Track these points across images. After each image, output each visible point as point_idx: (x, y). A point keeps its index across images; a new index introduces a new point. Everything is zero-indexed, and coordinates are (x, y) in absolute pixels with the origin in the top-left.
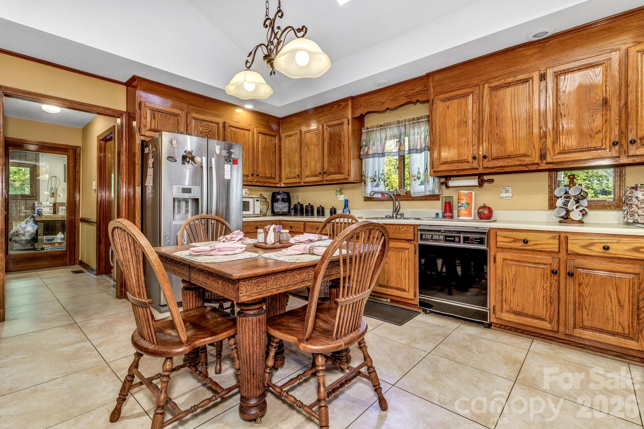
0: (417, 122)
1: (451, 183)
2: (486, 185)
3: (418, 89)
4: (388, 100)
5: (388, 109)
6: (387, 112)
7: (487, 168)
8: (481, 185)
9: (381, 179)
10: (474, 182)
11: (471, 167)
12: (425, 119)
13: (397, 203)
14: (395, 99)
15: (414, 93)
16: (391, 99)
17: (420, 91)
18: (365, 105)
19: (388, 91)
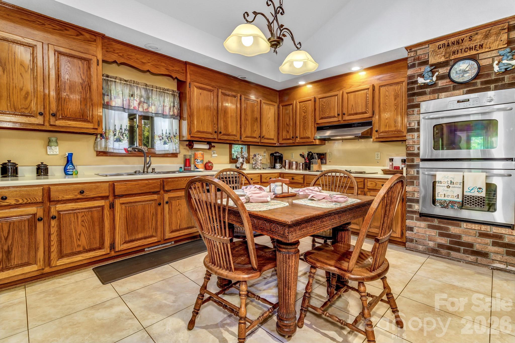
0: (164, 92)
1: (196, 146)
2: (212, 149)
3: (177, 69)
4: (149, 63)
5: (148, 71)
6: (147, 74)
7: (220, 139)
8: (210, 149)
9: (124, 135)
10: (206, 147)
11: (213, 137)
12: (171, 93)
13: (148, 159)
14: (156, 66)
15: (173, 70)
16: (152, 64)
17: (178, 71)
18: (121, 54)
19: (149, 55)
